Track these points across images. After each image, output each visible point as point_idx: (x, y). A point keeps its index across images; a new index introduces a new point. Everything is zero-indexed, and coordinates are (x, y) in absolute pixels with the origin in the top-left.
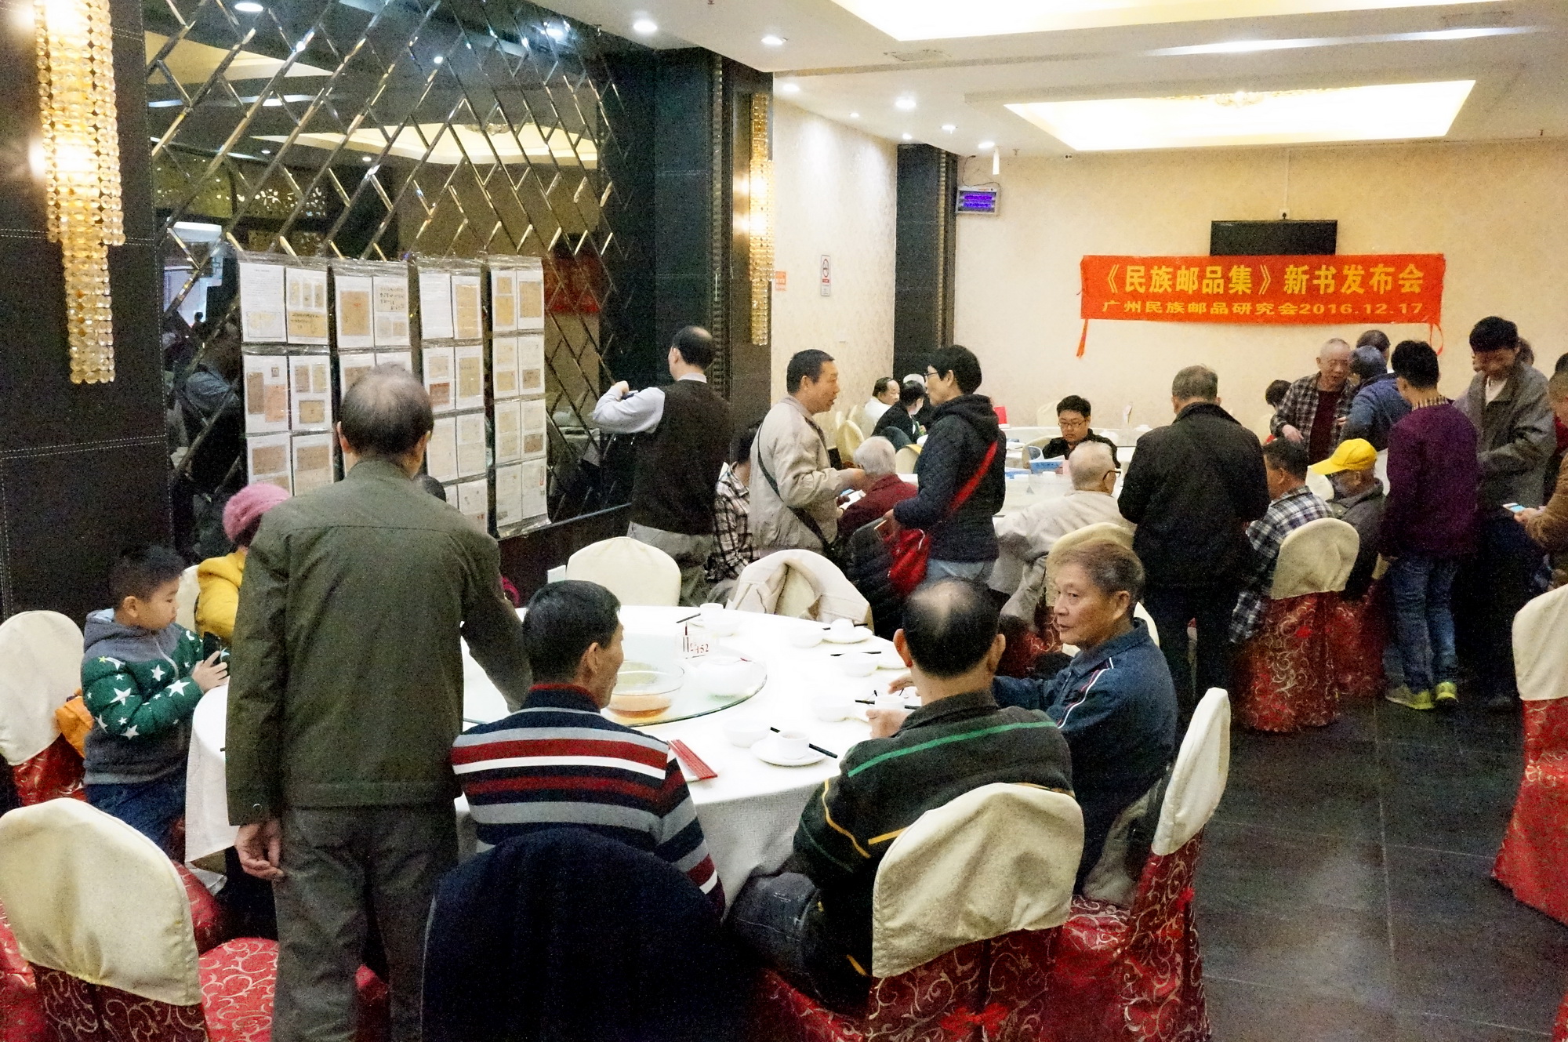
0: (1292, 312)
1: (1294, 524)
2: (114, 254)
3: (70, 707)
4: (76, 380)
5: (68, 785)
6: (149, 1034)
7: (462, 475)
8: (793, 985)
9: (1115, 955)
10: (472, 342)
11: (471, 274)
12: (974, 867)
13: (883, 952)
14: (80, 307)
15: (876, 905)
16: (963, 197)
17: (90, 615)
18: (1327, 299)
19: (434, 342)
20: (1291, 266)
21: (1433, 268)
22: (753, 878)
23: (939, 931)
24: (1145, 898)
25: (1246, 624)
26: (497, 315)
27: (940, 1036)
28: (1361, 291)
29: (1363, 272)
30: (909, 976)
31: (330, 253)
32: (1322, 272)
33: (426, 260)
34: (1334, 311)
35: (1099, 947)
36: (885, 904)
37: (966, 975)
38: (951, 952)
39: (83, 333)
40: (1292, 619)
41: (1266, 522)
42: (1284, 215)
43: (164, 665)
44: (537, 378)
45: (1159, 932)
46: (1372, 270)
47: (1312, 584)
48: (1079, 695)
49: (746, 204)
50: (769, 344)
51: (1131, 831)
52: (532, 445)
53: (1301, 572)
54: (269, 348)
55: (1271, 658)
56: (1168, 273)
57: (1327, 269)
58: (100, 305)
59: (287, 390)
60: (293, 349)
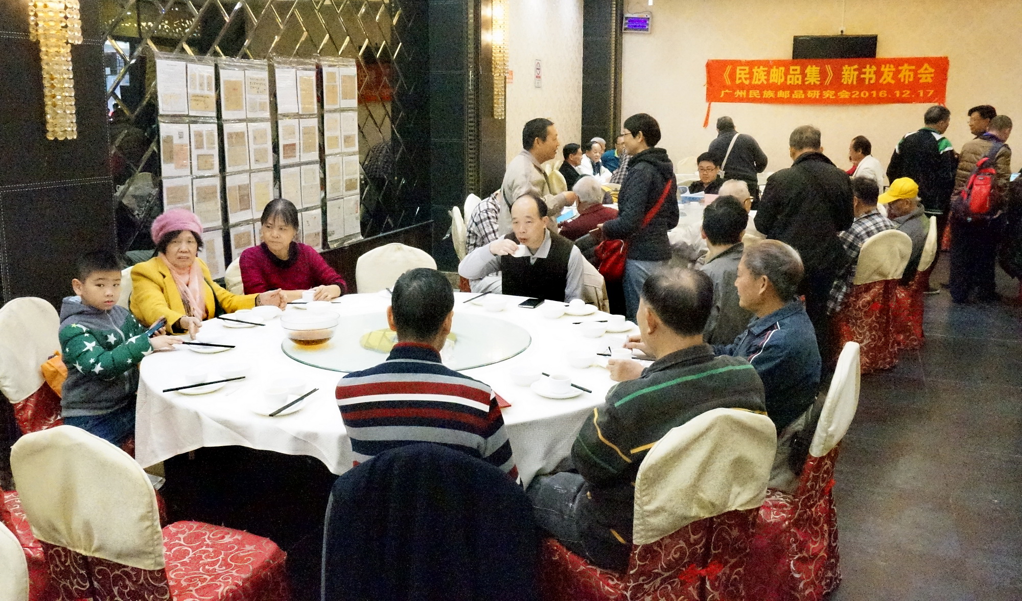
0: (847, 97)
1: (869, 234)
2: (75, 49)
3: (51, 363)
4: (50, 137)
5: (50, 416)
6: (126, 591)
7: (305, 206)
8: (569, 549)
9: (784, 525)
10: (310, 116)
11: (310, 70)
12: (705, 467)
13: (641, 527)
14: (53, 86)
15: (637, 494)
16: (627, 21)
17: (65, 299)
18: (871, 87)
19: (285, 116)
20: (846, 66)
21: (941, 66)
22: (538, 476)
23: (681, 511)
24: (806, 486)
25: (836, 302)
26: (327, 97)
27: (678, 584)
28: (893, 82)
29: (894, 69)
30: (658, 544)
31: (216, 54)
32: (867, 69)
33: (279, 59)
34: (874, 95)
35: (773, 520)
36: (644, 493)
37: (697, 542)
38: (687, 526)
39: (54, 105)
40: (867, 297)
41: (851, 233)
42: (842, 32)
43: (116, 334)
44: (354, 140)
45: (813, 509)
46: (900, 68)
47: (881, 274)
48: (758, 349)
49: (490, 24)
50: (505, 118)
51: (792, 441)
52: (350, 186)
53: (874, 266)
54: (176, 118)
55: (853, 324)
56: (764, 71)
57: (870, 67)
58: (66, 85)
59: (189, 147)
60: (193, 119)
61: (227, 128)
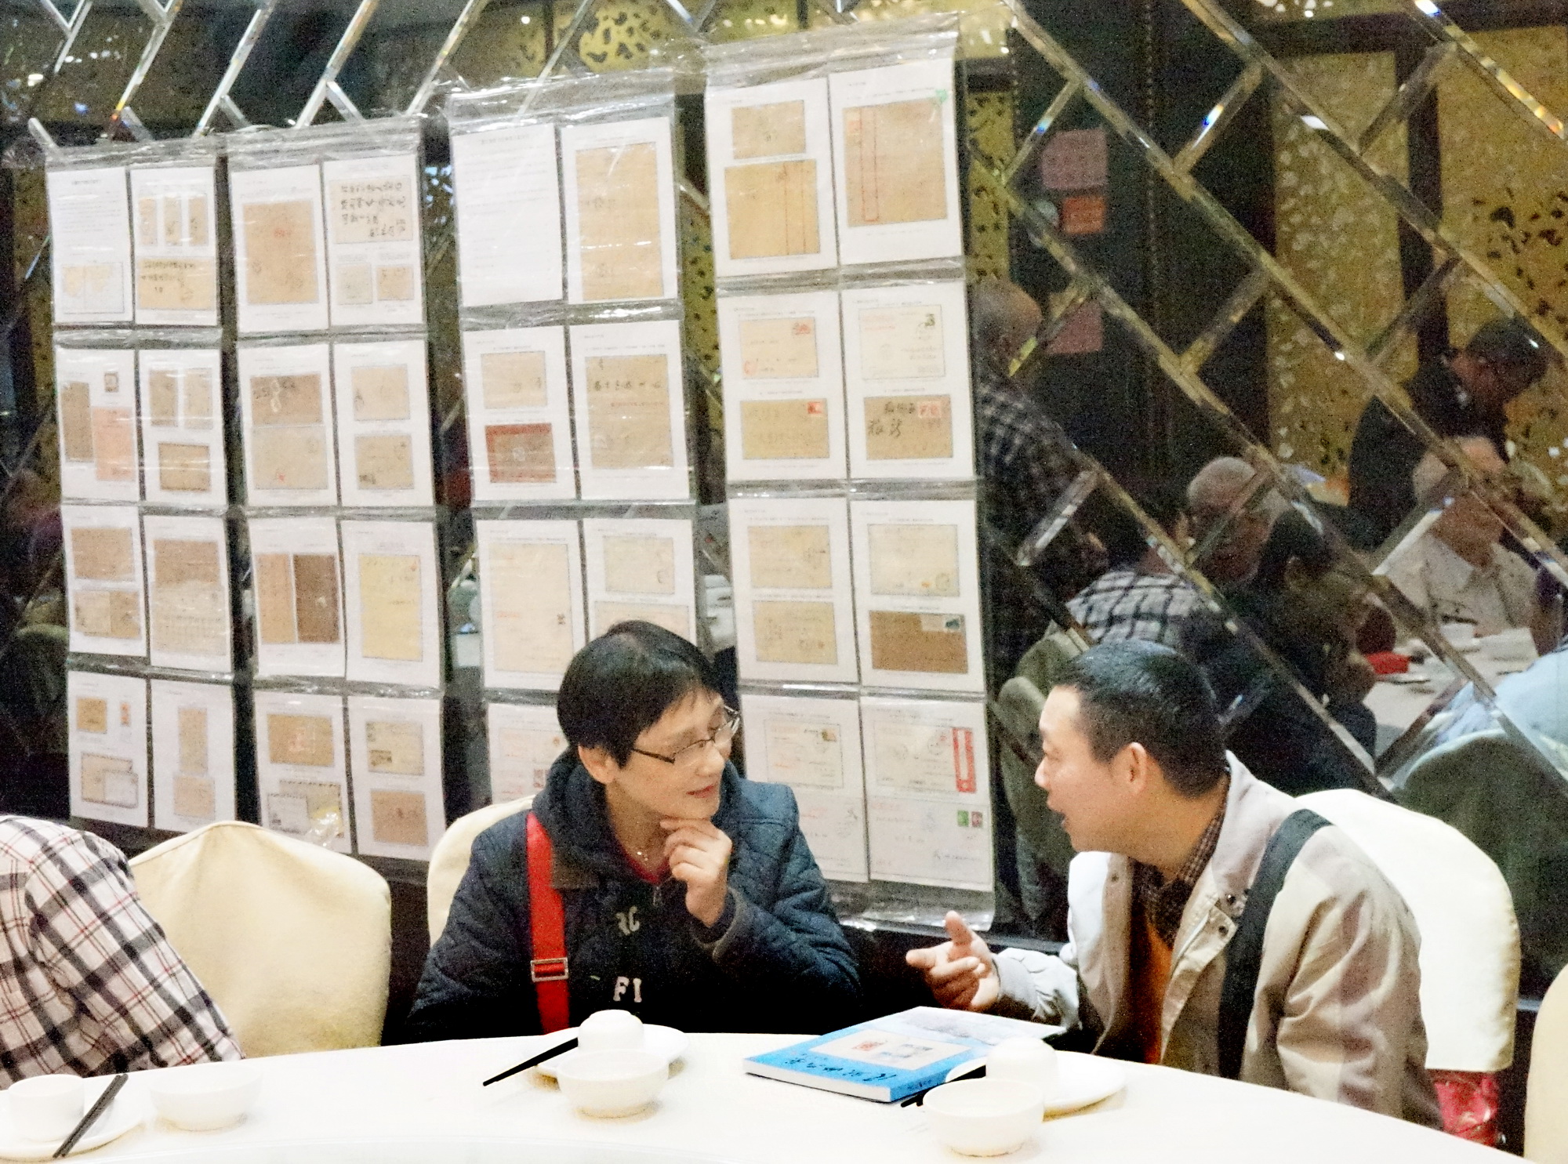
11: (640, 113)
19: (499, 316)
31: (222, 124)
59: (134, 418)
60: (150, 334)
61: (251, 363)
